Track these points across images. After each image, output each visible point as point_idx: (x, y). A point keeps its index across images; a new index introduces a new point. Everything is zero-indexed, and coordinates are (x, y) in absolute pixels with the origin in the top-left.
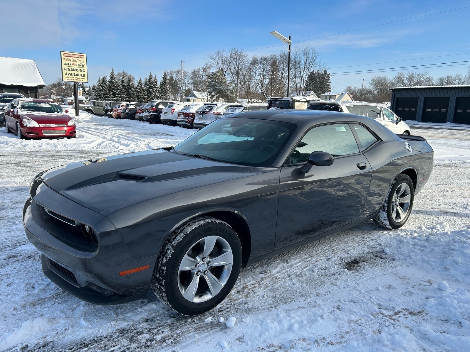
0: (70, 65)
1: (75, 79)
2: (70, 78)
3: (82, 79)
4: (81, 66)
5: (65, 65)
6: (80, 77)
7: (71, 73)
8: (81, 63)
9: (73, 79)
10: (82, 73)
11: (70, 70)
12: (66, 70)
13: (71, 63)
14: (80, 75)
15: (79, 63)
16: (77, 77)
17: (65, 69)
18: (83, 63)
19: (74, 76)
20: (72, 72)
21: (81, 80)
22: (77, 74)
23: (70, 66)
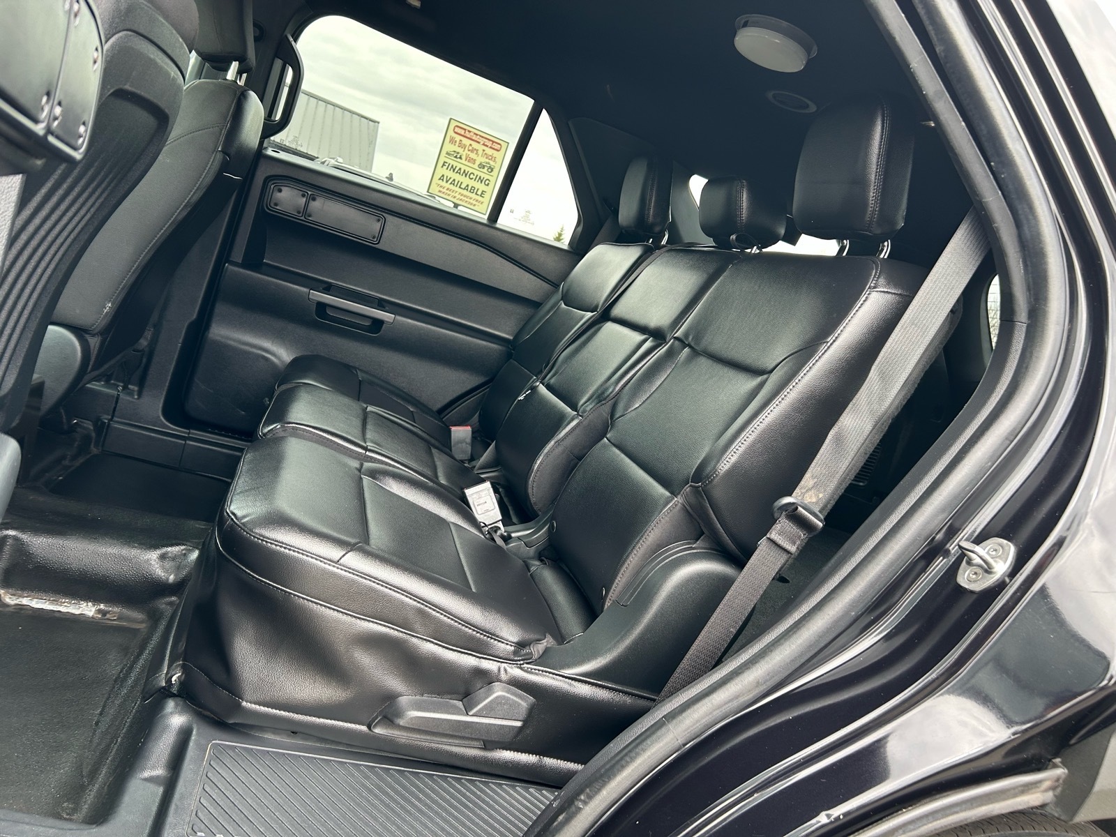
0: (460, 158)
1: (459, 196)
2: (448, 189)
3: (474, 202)
4: (485, 170)
5: (447, 153)
6: (473, 196)
7: (454, 180)
8: (487, 160)
9: (453, 194)
10: (481, 187)
11: (454, 170)
12: (445, 167)
13: (464, 153)
14: (473, 190)
15: (484, 160)
16: (465, 192)
17: (444, 165)
18: (492, 163)
19: (460, 187)
20: (458, 177)
21: (471, 204)
22: (468, 186)
23: (459, 160)
